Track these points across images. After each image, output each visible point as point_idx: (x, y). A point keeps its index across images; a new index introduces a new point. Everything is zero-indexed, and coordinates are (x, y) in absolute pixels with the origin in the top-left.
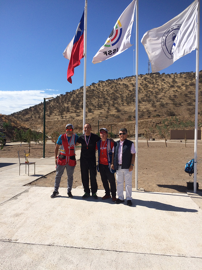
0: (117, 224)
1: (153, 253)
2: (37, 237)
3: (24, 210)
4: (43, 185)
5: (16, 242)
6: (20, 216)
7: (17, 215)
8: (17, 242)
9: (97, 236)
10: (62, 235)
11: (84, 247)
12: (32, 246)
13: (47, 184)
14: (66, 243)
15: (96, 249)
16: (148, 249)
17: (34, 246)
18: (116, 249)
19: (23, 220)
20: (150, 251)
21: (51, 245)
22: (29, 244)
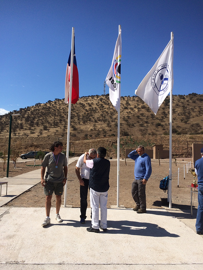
0: (115, 239)
1: (160, 263)
2: (44, 258)
3: (15, 232)
4: (21, 206)
5: (23, 263)
6: (14, 237)
7: (10, 237)
8: (25, 263)
9: (102, 252)
10: (68, 253)
11: (95, 263)
12: (42, 266)
13: (24, 205)
14: (76, 261)
15: (107, 264)
16: (153, 260)
17: (45, 266)
18: (126, 263)
19: (20, 242)
20: (156, 262)
21: (61, 263)
22: (39, 264)
